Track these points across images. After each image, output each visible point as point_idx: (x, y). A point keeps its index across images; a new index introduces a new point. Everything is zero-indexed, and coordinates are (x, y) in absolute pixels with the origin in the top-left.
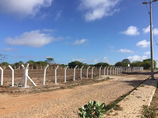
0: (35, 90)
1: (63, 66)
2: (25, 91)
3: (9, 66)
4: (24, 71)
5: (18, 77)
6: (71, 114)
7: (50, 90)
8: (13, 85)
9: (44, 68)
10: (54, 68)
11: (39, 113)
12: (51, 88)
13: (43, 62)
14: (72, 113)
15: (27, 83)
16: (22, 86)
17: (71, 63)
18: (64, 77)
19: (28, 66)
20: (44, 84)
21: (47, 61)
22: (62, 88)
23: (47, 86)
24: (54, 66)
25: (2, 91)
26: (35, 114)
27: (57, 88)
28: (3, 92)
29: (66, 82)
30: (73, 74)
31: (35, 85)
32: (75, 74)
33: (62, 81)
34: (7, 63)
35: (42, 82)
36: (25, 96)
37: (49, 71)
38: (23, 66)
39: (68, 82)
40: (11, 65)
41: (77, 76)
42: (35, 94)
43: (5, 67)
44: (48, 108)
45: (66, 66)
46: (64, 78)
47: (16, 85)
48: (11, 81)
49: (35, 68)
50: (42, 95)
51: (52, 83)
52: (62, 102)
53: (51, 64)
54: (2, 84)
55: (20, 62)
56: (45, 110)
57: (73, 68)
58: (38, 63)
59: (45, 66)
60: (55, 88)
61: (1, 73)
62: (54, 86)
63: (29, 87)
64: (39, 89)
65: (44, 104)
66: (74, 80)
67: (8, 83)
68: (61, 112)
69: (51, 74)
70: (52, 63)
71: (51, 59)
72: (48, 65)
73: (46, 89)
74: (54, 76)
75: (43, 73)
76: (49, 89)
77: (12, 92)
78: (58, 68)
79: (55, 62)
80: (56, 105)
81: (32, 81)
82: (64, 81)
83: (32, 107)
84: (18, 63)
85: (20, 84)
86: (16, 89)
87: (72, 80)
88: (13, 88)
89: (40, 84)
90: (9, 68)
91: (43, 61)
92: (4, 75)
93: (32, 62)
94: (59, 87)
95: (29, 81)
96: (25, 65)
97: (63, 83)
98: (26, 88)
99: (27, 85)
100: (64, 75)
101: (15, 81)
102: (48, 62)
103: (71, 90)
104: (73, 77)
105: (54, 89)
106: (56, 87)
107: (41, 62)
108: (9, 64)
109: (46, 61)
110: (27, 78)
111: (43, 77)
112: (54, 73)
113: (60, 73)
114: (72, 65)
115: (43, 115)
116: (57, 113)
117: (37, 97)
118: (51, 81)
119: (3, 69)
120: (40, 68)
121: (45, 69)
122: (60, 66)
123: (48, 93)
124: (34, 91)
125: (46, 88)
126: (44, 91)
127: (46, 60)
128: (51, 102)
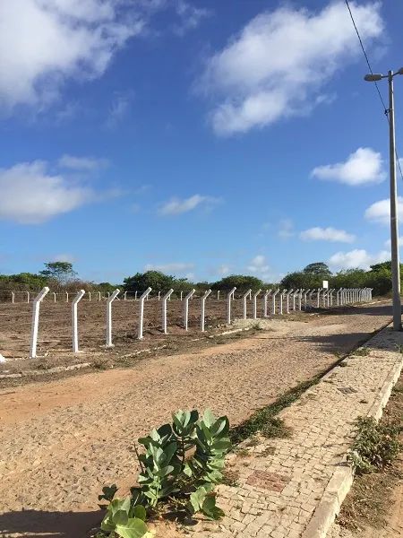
1: (106, 288)
6: (118, 458)
7: (56, 377)
11: (9, 458)
12: (58, 369)
13: (35, 277)
14: (124, 453)
17: (134, 278)
18: (105, 327)
20: (34, 355)
21: (49, 272)
22: (98, 366)
23: (43, 360)
24: (75, 288)
27: (79, 366)
29: (111, 345)
30: (138, 317)
31: (3, 360)
32: (145, 317)
33: (99, 343)
35: (25, 349)
37: (56, 306)
39: (118, 344)
41: (150, 325)
44: (41, 440)
45: (115, 288)
46: (105, 331)
49: (5, 298)
50: (24, 392)
51: (63, 350)
52: (93, 416)
53: (63, 284)
56: (28, 447)
57: (140, 295)
58: (18, 279)
60: (72, 367)
62: (67, 362)
64: (14, 371)
65: (28, 427)
66: (141, 337)
68: (87, 453)
69: (60, 319)
70: (65, 278)
71: (64, 267)
73: (41, 372)
74: (70, 323)
75: (31, 316)
76: (51, 371)
79: (77, 277)
80: (69, 427)
82: (104, 342)
87: (132, 337)
89: (19, 354)
91: (33, 273)
94: (86, 364)
97: (102, 350)
100: (105, 322)
102: (51, 275)
103: (128, 371)
104: (137, 327)
105: (70, 371)
106: (76, 363)
107: (28, 275)
109: (44, 272)
111: (30, 327)
113: (92, 313)
114: (135, 286)
115: (23, 467)
116: (70, 456)
117: (7, 400)
118: (59, 344)
120: (25, 298)
121: (38, 303)
122: (94, 288)
123: (46, 385)
125: (39, 368)
126: (34, 379)
127: (46, 269)
128: (52, 419)
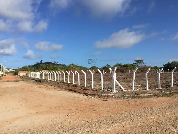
0: (125, 95)
1: (156, 68)
2: (114, 95)
3: (98, 70)
4: (112, 75)
5: (106, 81)
6: (169, 128)
7: (141, 97)
8: (102, 89)
9: (132, 72)
10: (144, 72)
11: (130, 121)
12: (142, 95)
13: (131, 65)
14: (171, 127)
15: (115, 87)
16: (111, 90)
17: (167, 65)
18: (158, 82)
19: (116, 69)
20: (134, 89)
21: (136, 63)
22: (156, 95)
23: (137, 91)
24: (145, 69)
25: (93, 94)
26: (126, 121)
27: (149, 95)
28: (95, 95)
29: (160, 88)
30: (171, 79)
31: (124, 90)
32: (174, 79)
33: (156, 87)
34: (96, 67)
35: (131, 87)
36: (115, 101)
37: (139, 74)
38: (111, 69)
39: (163, 88)
40: (100, 69)
41: (176, 82)
42: (124, 100)
43: (94, 71)
44: (140, 117)
45: (161, 68)
46: (158, 83)
47: (105, 89)
48: (101, 85)
49: (122, 72)
50: (132, 101)
51: (143, 89)
52: (157, 112)
53: (140, 67)
54: (93, 88)
55: (108, 65)
56: (136, 119)
57: (171, 71)
58: (126, 66)
59: (134, 69)
60: (147, 95)
61: (92, 77)
62: (145, 93)
63: (117, 91)
64: (128, 94)
65: (135, 112)
66: (172, 86)
67: (98, 87)
68: (156, 124)
69: (140, 78)
70: (142, 65)
71: (141, 61)
72: (137, 68)
73: (136, 95)
74: (145, 80)
75: (132, 77)
76: (140, 95)
77: (102, 96)
78: (149, 71)
79: (145, 65)
80: (149, 114)
81: (120, 86)
82: (158, 87)
83: (123, 113)
84: (106, 67)
85: (108, 88)
86: (105, 93)
87: (169, 86)
88: (103, 92)
89: (129, 89)
90: (99, 72)
91: (130, 64)
92: (94, 78)
93: (119, 65)
94: (152, 94)
95: (117, 85)
96: (113, 69)
97: (157, 90)
98: (115, 93)
99: (115, 89)
100: (158, 80)
101: (104, 85)
102: (136, 64)
103: (169, 98)
104: (171, 82)
105: (146, 96)
106: (148, 94)
107: (129, 64)
108: (98, 69)
109: (134, 63)
110: (116, 82)
111: (132, 81)
112: (145, 77)
113: (153, 77)
114: (169, 67)
115: (135, 124)
116: (150, 124)
117: (127, 103)
118: (141, 87)
119: (93, 72)
120: (128, 72)
121: (134, 73)
122: (152, 68)
123: (138, 100)
124: (123, 96)
125: (136, 94)
126: (134, 97)
127: (135, 62)
128: (143, 111)
